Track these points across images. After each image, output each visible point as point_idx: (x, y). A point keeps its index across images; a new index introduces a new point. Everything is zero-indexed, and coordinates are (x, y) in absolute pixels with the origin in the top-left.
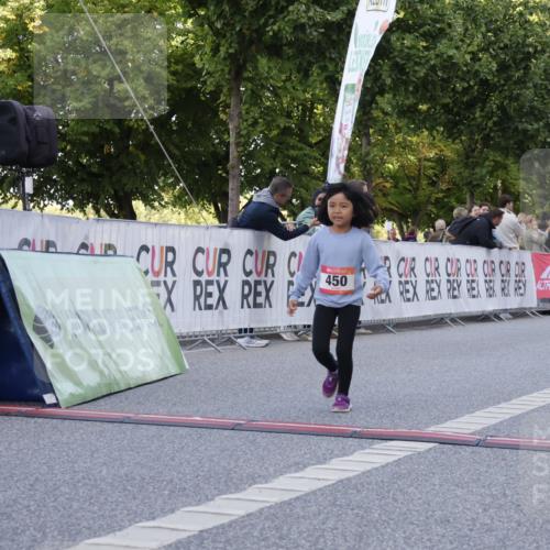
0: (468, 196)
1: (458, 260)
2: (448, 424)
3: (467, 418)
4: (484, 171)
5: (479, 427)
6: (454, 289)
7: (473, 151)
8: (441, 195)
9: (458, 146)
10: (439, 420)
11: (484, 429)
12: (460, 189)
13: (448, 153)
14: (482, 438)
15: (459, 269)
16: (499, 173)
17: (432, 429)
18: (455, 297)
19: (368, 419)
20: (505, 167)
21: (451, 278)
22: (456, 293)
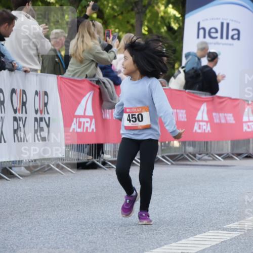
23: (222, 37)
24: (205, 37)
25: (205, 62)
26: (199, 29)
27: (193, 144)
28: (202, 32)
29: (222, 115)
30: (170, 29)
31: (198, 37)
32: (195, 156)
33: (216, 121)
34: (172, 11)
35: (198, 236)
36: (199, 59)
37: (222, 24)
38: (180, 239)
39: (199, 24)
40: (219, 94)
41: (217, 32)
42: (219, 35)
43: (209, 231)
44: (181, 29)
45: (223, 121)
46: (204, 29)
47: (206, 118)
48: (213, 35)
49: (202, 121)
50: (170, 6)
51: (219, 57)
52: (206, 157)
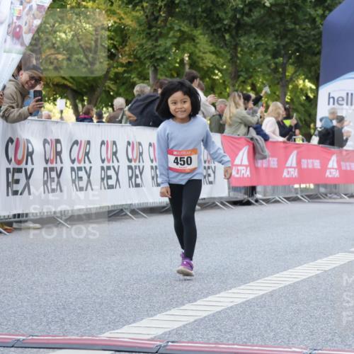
0: (150, 71)
1: (140, 144)
2: (126, 329)
3: (145, 322)
4: (169, 43)
5: (160, 332)
6: (137, 176)
7: (156, 19)
8: (120, 70)
9: (139, 14)
10: (115, 325)
11: (165, 334)
12: (142, 64)
13: (129, 22)
14: (163, 344)
15: (141, 154)
16: (187, 44)
17: (106, 335)
18: (137, 185)
19: (34, 326)
20: (192, 39)
21: (133, 164)
22: (139, 181)
23: (347, 104)
24: (334, 104)
25: (335, 123)
26: (329, 98)
27: (325, 186)
28: (331, 100)
29: (348, 164)
30: (308, 97)
31: (329, 104)
32: (326, 195)
33: (343, 168)
34: (309, 84)
35: (331, 257)
36: (331, 121)
37: (348, 94)
38: (315, 260)
39: (329, 94)
40: (345, 148)
41: (343, 100)
42: (345, 103)
43: (338, 253)
44: (316, 97)
45: (348, 169)
46: (333, 98)
47: (335, 166)
48: (340, 102)
49: (333, 168)
50: (307, 81)
51: (346, 119)
52: (335, 196)
